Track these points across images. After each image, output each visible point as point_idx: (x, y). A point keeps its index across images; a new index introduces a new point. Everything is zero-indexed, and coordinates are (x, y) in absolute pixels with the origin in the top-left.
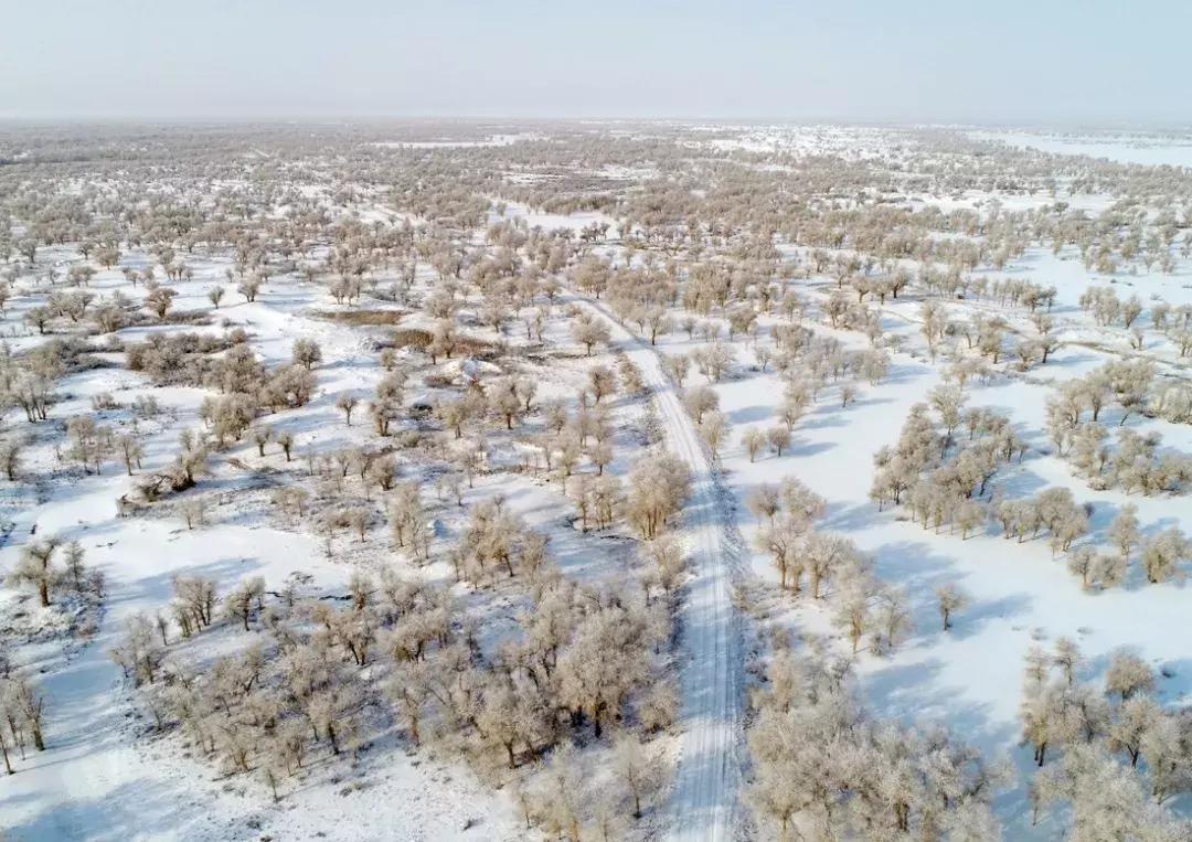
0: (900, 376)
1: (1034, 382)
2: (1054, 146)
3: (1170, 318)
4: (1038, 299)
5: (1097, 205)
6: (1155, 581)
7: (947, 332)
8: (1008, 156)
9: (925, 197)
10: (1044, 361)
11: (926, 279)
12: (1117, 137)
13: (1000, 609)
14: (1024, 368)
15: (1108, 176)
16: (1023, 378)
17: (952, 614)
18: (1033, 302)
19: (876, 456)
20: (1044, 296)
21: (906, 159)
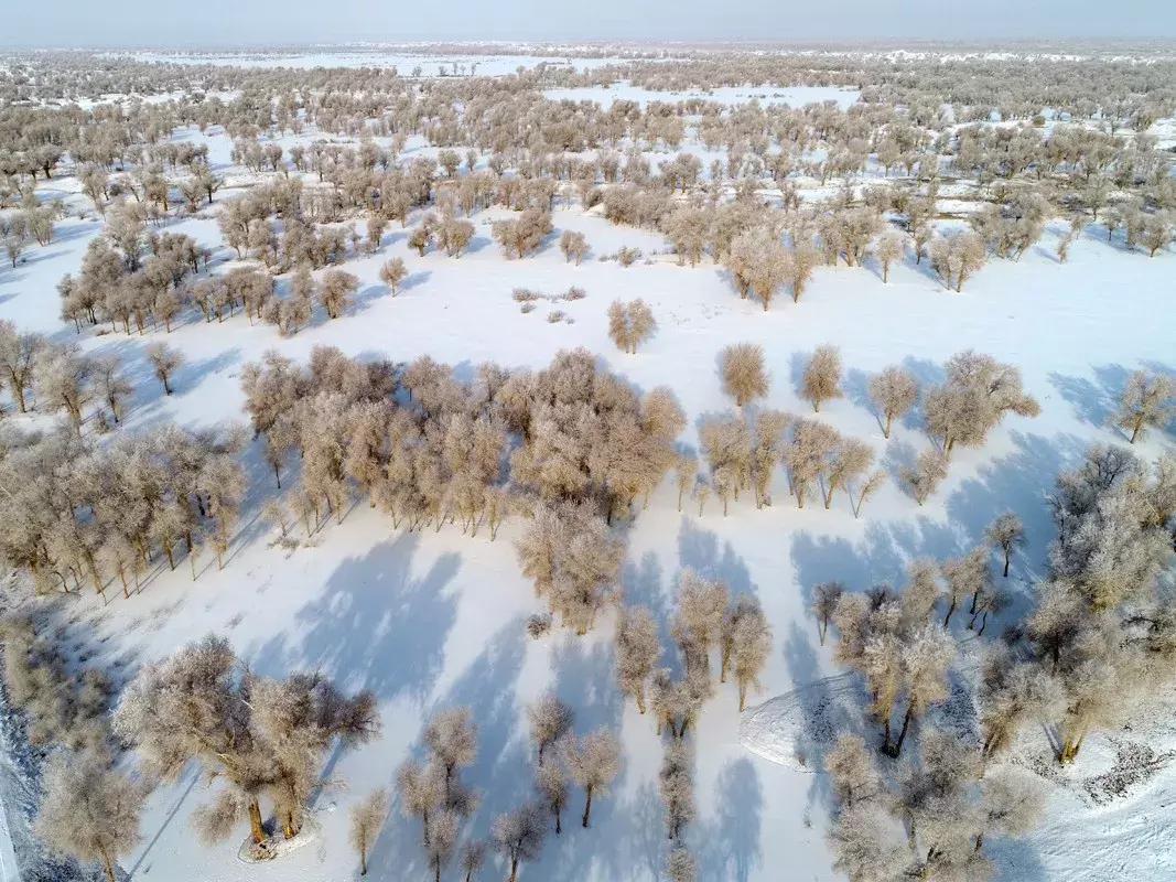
0: (71, 234)
1: (205, 217)
2: (181, 60)
3: (307, 158)
4: (191, 157)
5: (229, 97)
6: (334, 317)
7: (111, 194)
8: (140, 69)
9: (59, 101)
10: (211, 202)
11: (79, 157)
12: (236, 53)
13: (214, 366)
14: (194, 209)
15: (233, 78)
16: (194, 217)
17: (169, 380)
18: (188, 159)
19: (59, 287)
20: (197, 154)
21: (31, 75)
